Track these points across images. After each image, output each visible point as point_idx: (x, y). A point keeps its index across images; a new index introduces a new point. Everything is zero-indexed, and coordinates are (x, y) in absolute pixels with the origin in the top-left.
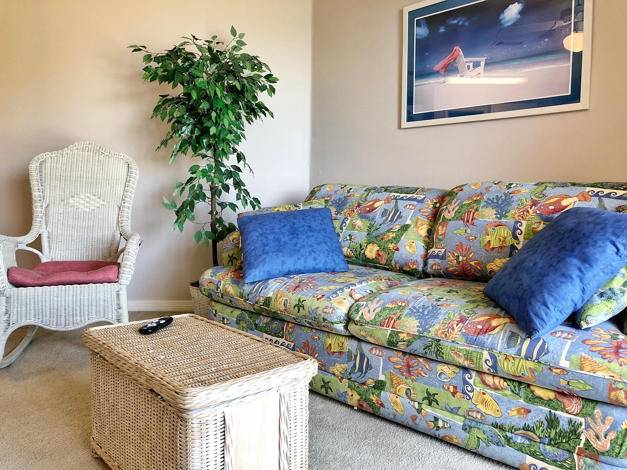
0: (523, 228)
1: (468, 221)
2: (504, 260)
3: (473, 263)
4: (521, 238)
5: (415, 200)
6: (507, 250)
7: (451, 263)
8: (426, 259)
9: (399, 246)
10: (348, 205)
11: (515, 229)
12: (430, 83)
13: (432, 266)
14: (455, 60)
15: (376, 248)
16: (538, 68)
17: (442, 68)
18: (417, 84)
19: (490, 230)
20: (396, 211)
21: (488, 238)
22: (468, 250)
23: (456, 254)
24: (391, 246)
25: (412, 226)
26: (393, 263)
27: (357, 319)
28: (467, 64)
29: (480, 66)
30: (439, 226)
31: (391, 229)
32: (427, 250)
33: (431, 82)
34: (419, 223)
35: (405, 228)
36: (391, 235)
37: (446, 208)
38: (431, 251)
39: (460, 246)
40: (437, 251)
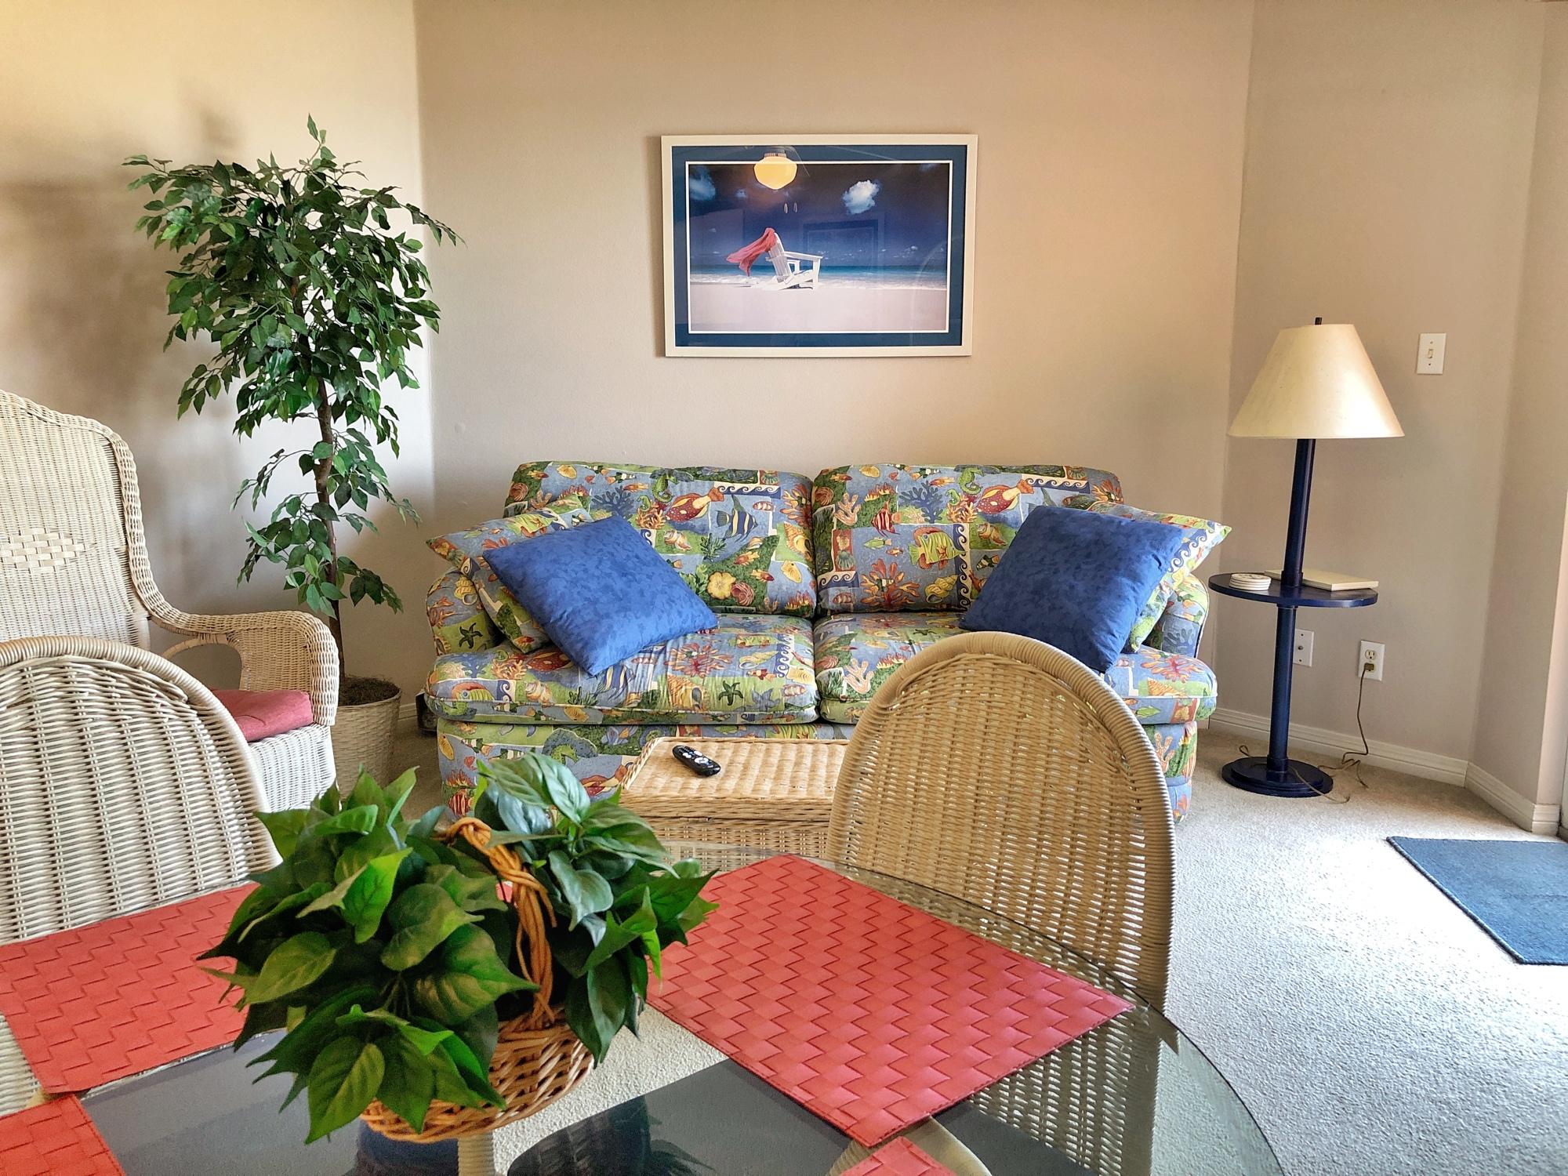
0: (966, 533)
1: (884, 527)
2: (949, 580)
3: (904, 588)
4: (966, 546)
5: (765, 493)
6: (952, 566)
7: (870, 589)
8: (819, 588)
9: (771, 571)
10: (635, 505)
11: (956, 536)
12: (720, 283)
13: (837, 598)
14: (767, 251)
15: (729, 580)
16: (903, 287)
17: (744, 261)
18: (695, 280)
19: (921, 539)
20: (742, 515)
21: (920, 551)
22: (894, 570)
23: (876, 577)
24: (757, 574)
25: (782, 538)
26: (766, 601)
27: (845, 693)
28: (791, 262)
29: (812, 268)
30: (835, 536)
31: (747, 545)
32: (816, 577)
33: (724, 281)
34: (791, 533)
35: (770, 543)
36: (752, 556)
37: (838, 508)
38: (828, 576)
39: (880, 565)
40: (840, 575)
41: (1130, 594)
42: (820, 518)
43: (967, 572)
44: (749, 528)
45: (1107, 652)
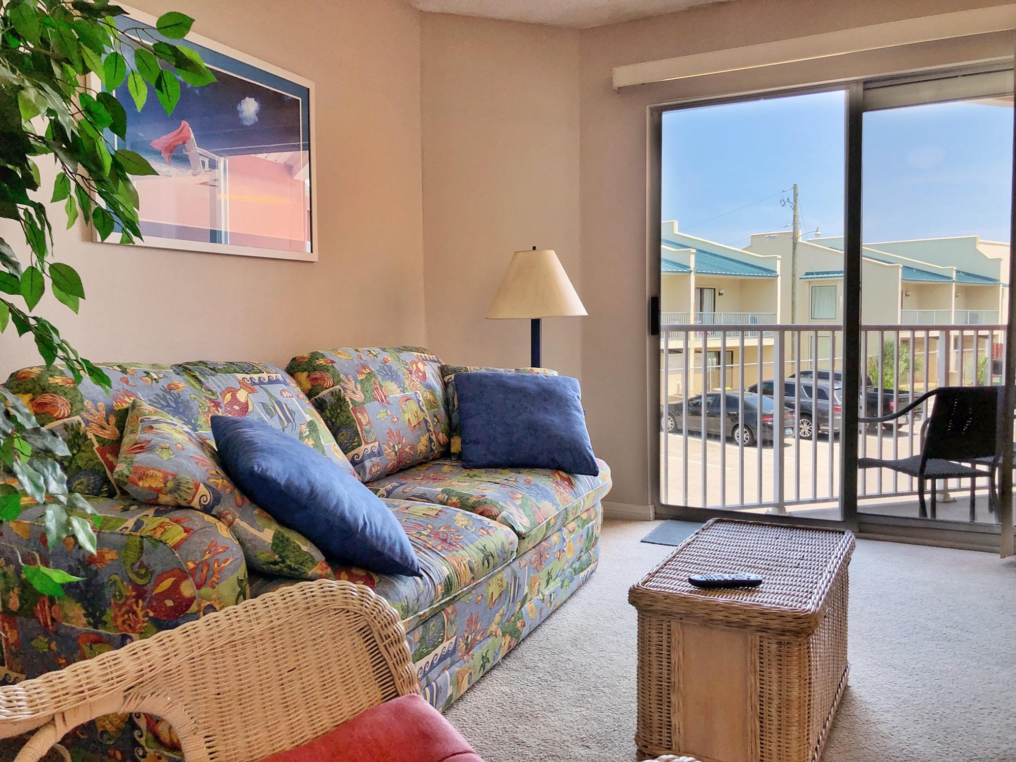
0: (421, 399)
1: (382, 400)
2: (426, 437)
3: (407, 450)
4: (425, 409)
5: (277, 381)
6: (423, 425)
7: (390, 459)
8: (354, 462)
10: (192, 404)
11: (418, 401)
14: (184, 143)
19: (404, 407)
20: (279, 404)
21: (406, 417)
22: (398, 435)
23: (392, 445)
25: (315, 424)
28: (201, 158)
29: (218, 167)
30: (355, 414)
31: (301, 434)
32: (346, 454)
34: (317, 416)
35: (313, 427)
36: (310, 443)
37: (344, 389)
38: (360, 450)
39: (390, 434)
40: (369, 447)
42: (330, 400)
43: (432, 430)
44: (291, 415)
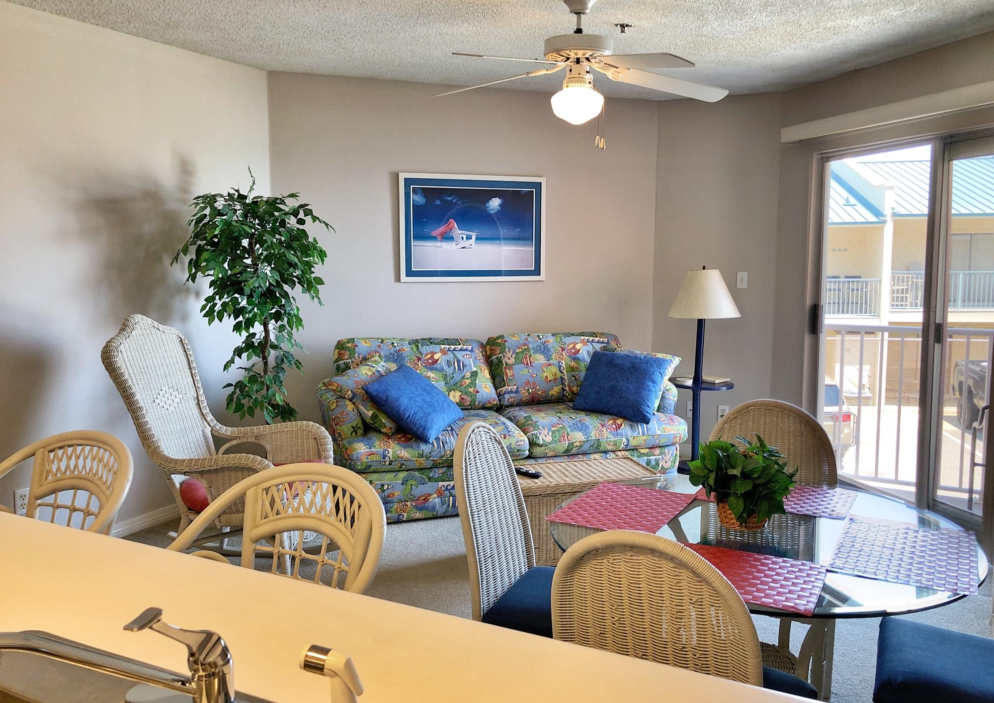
0: (564, 365)
1: (528, 364)
2: (559, 387)
3: (539, 393)
4: (564, 371)
5: (466, 350)
6: (559, 381)
7: (524, 395)
8: (499, 395)
9: (477, 388)
10: (406, 358)
11: (560, 367)
12: (427, 246)
13: (509, 399)
14: (450, 230)
15: (458, 394)
16: (514, 248)
17: (439, 235)
18: (415, 244)
19: (545, 369)
20: (459, 362)
21: (545, 375)
22: (534, 384)
23: (527, 388)
24: (471, 390)
25: (479, 372)
26: (477, 403)
27: (541, 443)
28: (462, 235)
29: (471, 238)
30: (505, 370)
31: (464, 376)
32: (496, 390)
33: (429, 245)
34: (482, 369)
35: (474, 374)
36: (468, 381)
37: (504, 356)
38: (504, 389)
39: (527, 383)
40: (510, 388)
41: (653, 389)
42: (495, 361)
43: (566, 384)
44: (463, 367)
45: (648, 415)
